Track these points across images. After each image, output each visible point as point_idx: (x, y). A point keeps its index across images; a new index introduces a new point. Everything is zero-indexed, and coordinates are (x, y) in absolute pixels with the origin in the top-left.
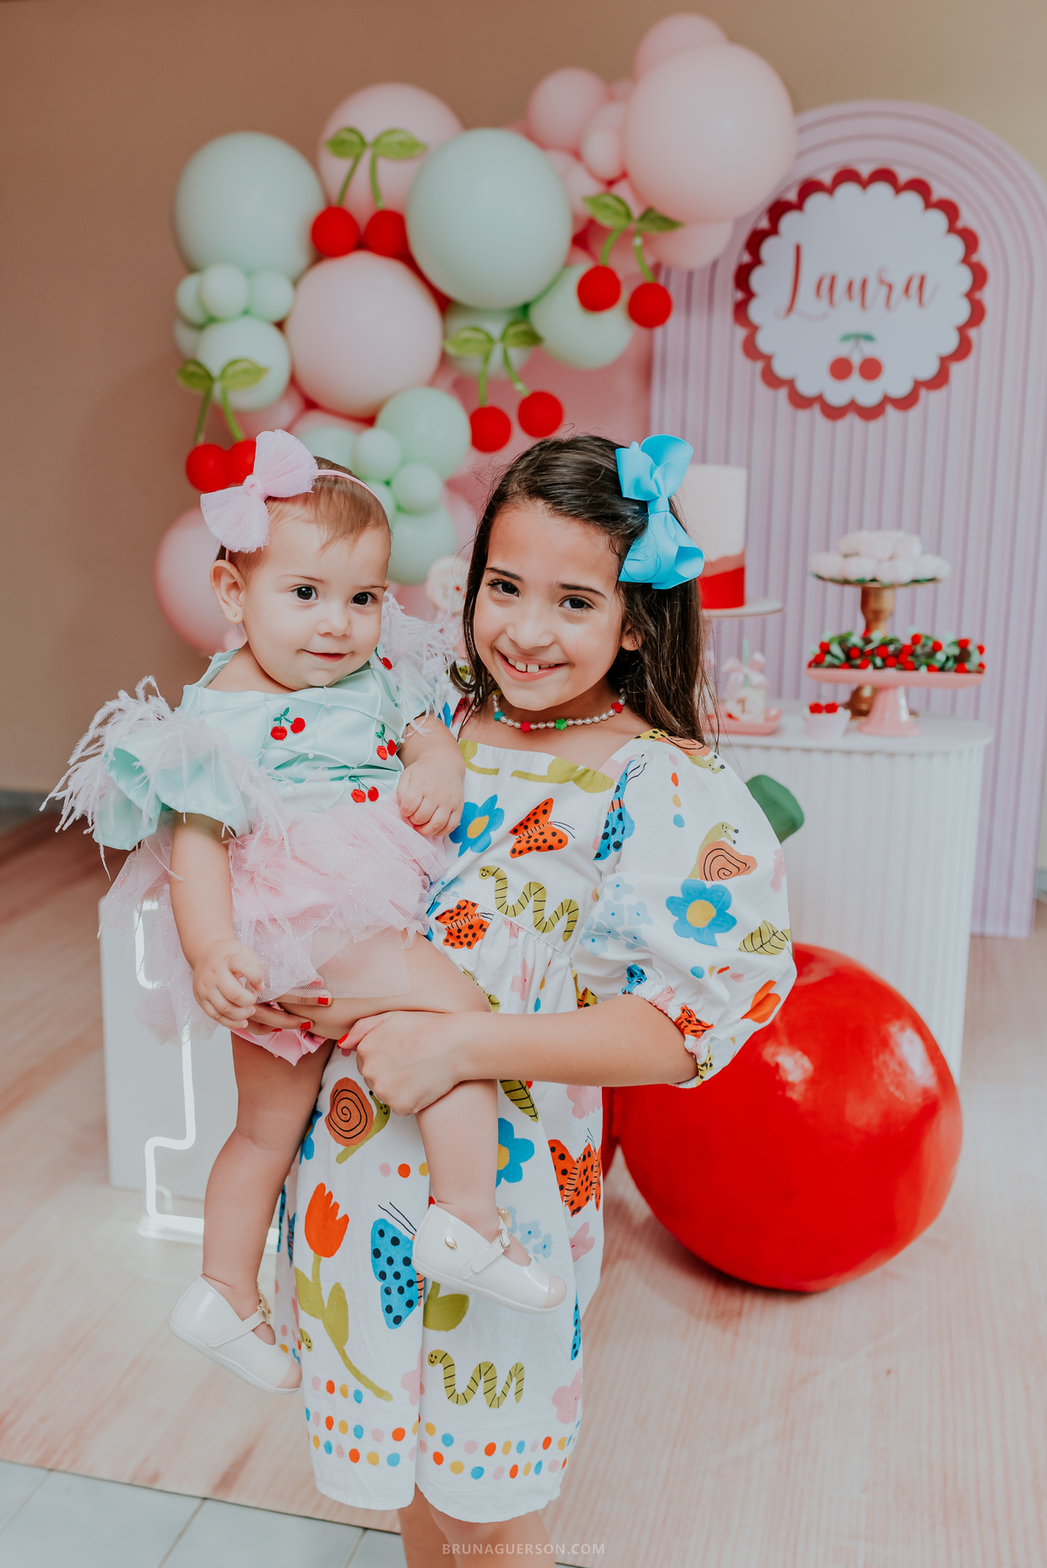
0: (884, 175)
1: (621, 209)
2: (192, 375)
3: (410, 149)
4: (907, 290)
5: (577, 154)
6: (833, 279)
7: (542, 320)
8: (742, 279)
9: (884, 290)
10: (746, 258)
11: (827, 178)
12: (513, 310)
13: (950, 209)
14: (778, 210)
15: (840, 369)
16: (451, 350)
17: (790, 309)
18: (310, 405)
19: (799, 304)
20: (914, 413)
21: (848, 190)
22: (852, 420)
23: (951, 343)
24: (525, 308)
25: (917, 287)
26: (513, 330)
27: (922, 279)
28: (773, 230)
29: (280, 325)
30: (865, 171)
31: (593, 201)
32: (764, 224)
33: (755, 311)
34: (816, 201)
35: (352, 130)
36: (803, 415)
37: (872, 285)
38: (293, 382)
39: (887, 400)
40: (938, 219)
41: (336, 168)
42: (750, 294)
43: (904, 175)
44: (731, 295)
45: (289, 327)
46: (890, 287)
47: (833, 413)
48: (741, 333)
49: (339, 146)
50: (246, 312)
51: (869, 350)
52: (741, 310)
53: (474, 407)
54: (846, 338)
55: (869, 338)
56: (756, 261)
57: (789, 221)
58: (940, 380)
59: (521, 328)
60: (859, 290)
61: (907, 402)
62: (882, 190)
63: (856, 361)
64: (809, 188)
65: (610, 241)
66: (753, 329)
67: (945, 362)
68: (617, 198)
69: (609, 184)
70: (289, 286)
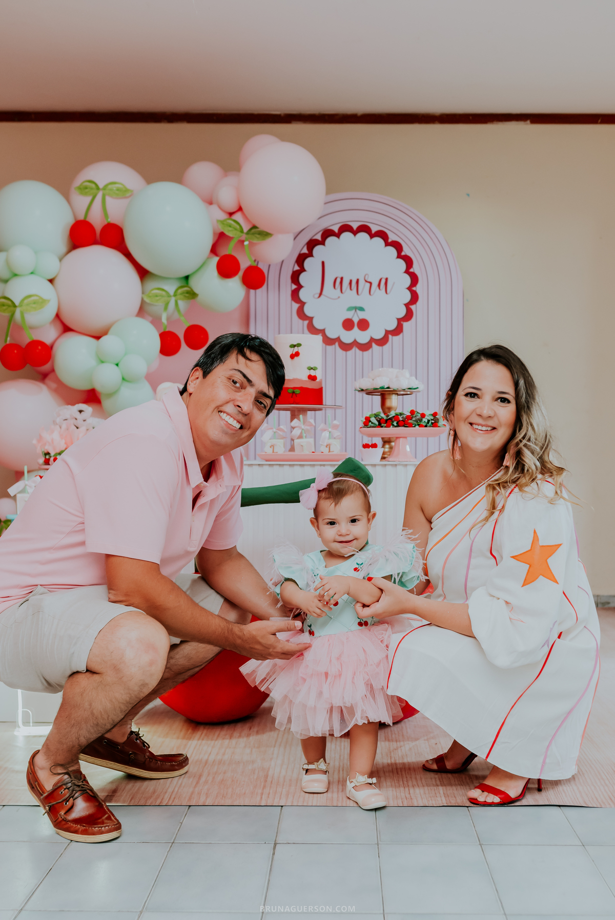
0: (364, 229)
1: (238, 227)
2: (5, 304)
3: (124, 193)
4: (379, 285)
6: (342, 279)
7: (196, 284)
8: (295, 278)
9: (368, 285)
10: (297, 268)
11: (336, 229)
12: (180, 279)
13: (398, 246)
14: (312, 244)
15: (348, 325)
16: (147, 300)
17: (321, 294)
18: (66, 329)
19: (324, 292)
20: (386, 347)
21: (346, 235)
22: (355, 350)
23: (402, 312)
24: (187, 278)
25: (384, 284)
26: (180, 291)
27: (387, 279)
28: (310, 254)
29: (51, 281)
30: (355, 226)
31: (222, 222)
32: (305, 250)
33: (303, 295)
34: (331, 240)
35: (92, 182)
36: (330, 348)
37: (361, 283)
38: (58, 316)
39: (372, 340)
40: (392, 251)
41: (82, 201)
42: (300, 287)
43: (374, 229)
44: (289, 287)
45: (56, 282)
46: (371, 283)
47: (346, 347)
48: (296, 306)
49: (84, 189)
50: (33, 272)
51: (362, 315)
52: (295, 295)
53: (162, 331)
54: (350, 309)
55: (362, 309)
56: (302, 270)
57: (318, 250)
58: (398, 331)
59: (186, 289)
60: (355, 285)
61: (382, 342)
62: (363, 236)
63: (356, 320)
64: (327, 233)
65: (232, 244)
66: (302, 304)
67: (400, 321)
68: (235, 221)
69: (231, 214)
70: (57, 261)
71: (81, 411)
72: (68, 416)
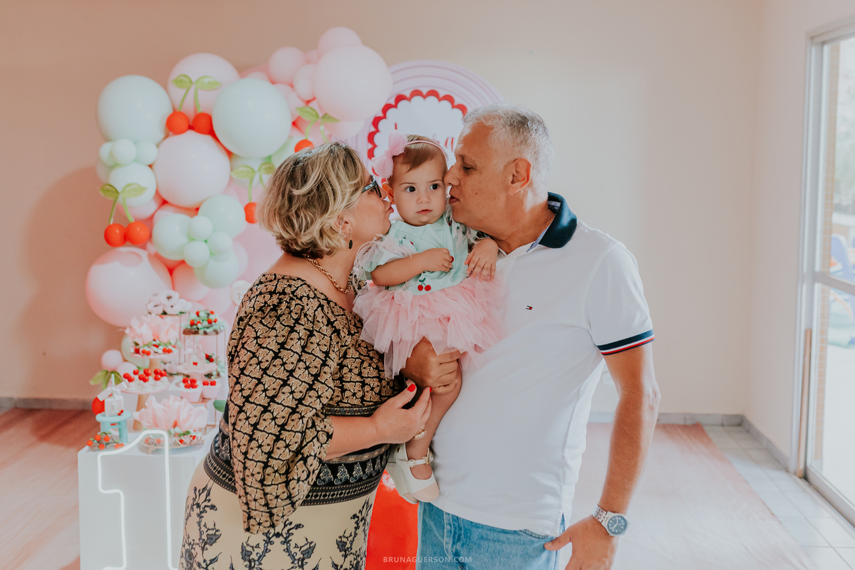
0: (433, 93)
1: (313, 113)
2: (108, 191)
3: (214, 85)
5: (292, 86)
8: (371, 139)
10: (372, 129)
11: (407, 94)
12: (264, 158)
13: (463, 109)
14: (387, 108)
16: (234, 175)
18: (166, 203)
21: (417, 99)
24: (270, 156)
25: (450, 143)
26: (264, 167)
27: (452, 139)
28: (384, 117)
29: (150, 166)
30: (425, 91)
31: (300, 109)
32: (381, 114)
34: (402, 104)
35: (185, 76)
38: (157, 192)
40: (458, 113)
41: (178, 93)
42: (375, 146)
43: (442, 94)
45: (154, 167)
49: (179, 82)
50: (135, 161)
52: (371, 154)
53: (246, 202)
56: (377, 131)
57: (390, 112)
59: (269, 165)
62: (432, 99)
64: (400, 98)
65: (309, 127)
68: (312, 109)
69: (308, 102)
70: (155, 147)
71: (169, 298)
72: (158, 302)
